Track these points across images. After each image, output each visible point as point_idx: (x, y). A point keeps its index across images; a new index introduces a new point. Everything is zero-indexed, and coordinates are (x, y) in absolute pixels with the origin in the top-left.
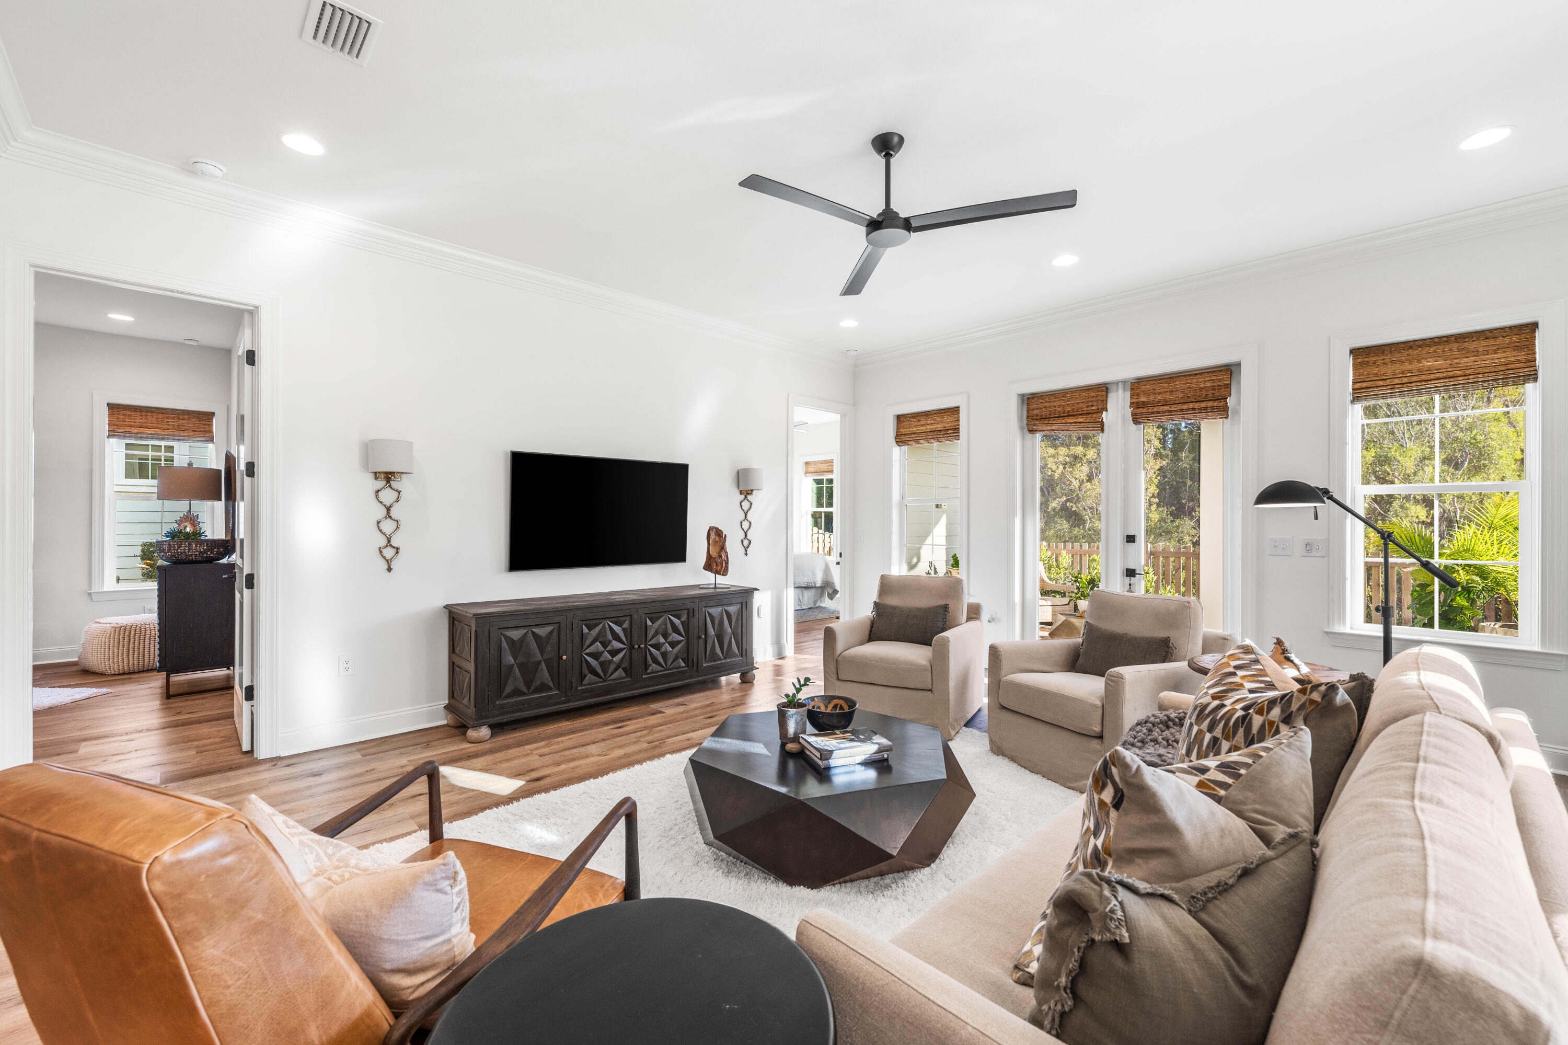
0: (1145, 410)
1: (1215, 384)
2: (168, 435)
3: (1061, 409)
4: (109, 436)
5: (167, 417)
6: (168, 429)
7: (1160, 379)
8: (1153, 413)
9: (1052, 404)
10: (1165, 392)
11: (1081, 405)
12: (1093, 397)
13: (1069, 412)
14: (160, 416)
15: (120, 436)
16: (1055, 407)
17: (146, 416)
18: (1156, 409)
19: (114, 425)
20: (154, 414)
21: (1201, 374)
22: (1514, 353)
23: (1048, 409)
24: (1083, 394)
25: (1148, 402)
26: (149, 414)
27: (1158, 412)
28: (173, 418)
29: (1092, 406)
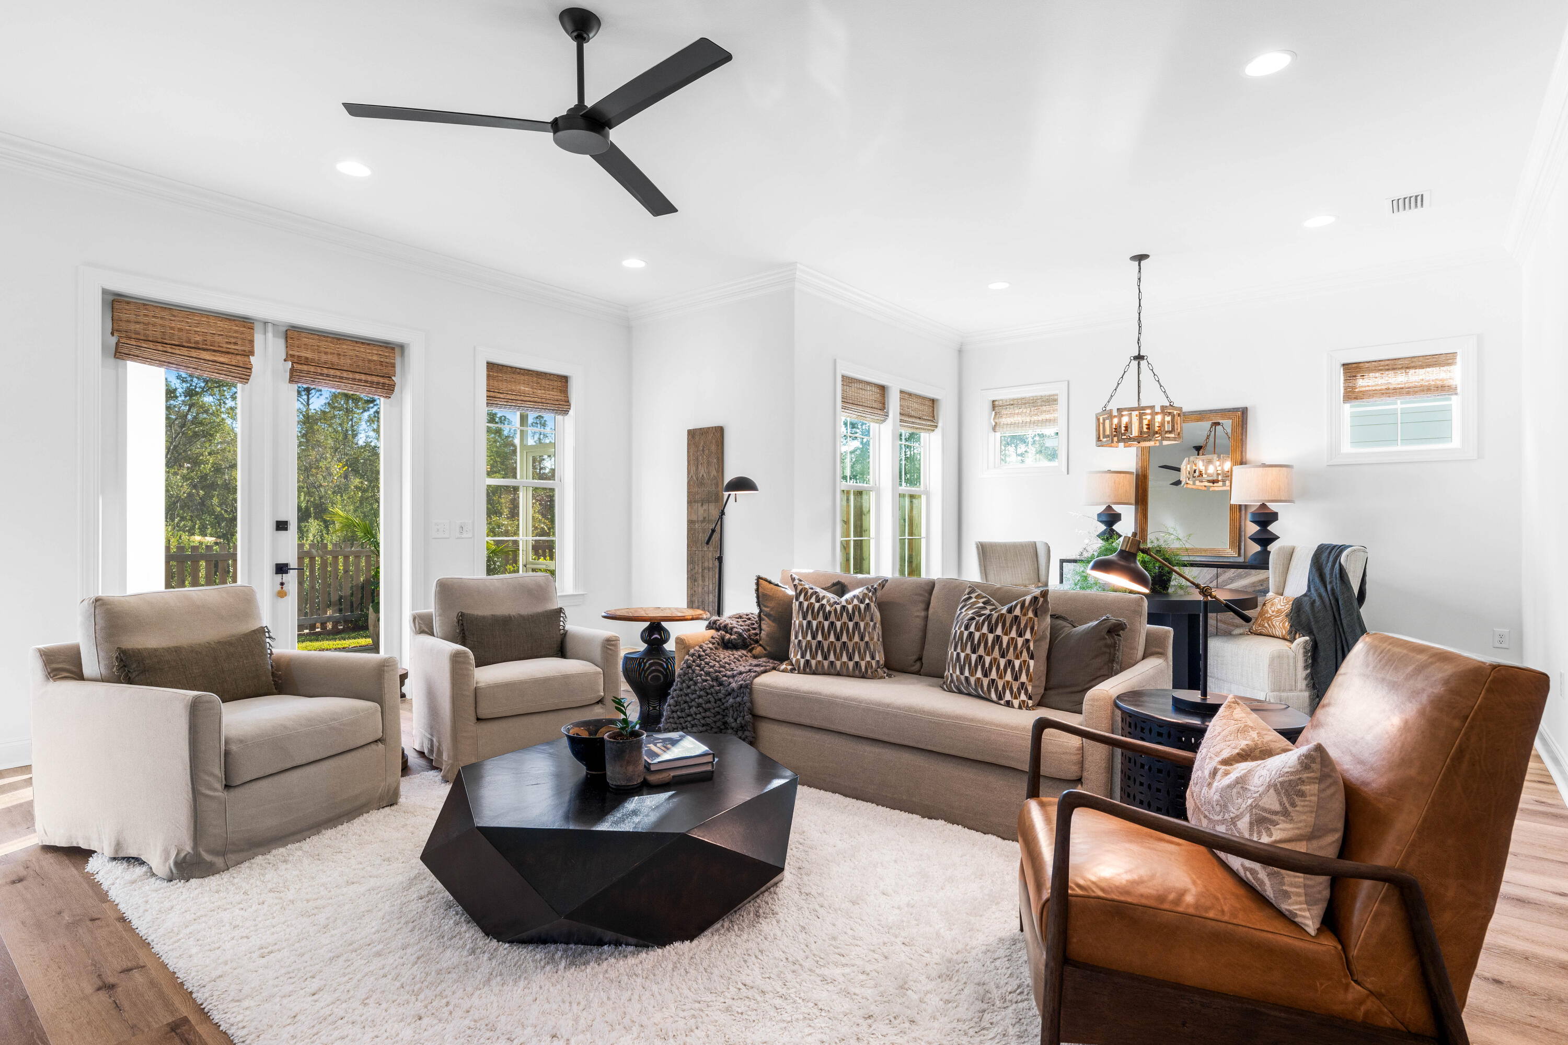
0: (305, 368)
1: (382, 360)
3: (183, 335)
7: (324, 337)
8: (322, 374)
9: (167, 323)
10: (331, 353)
11: (218, 339)
12: (236, 332)
13: (197, 342)
16: (172, 328)
18: (325, 371)
21: (369, 344)
22: (559, 394)
23: (159, 329)
24: (220, 323)
25: (313, 360)
27: (328, 376)
29: (235, 344)
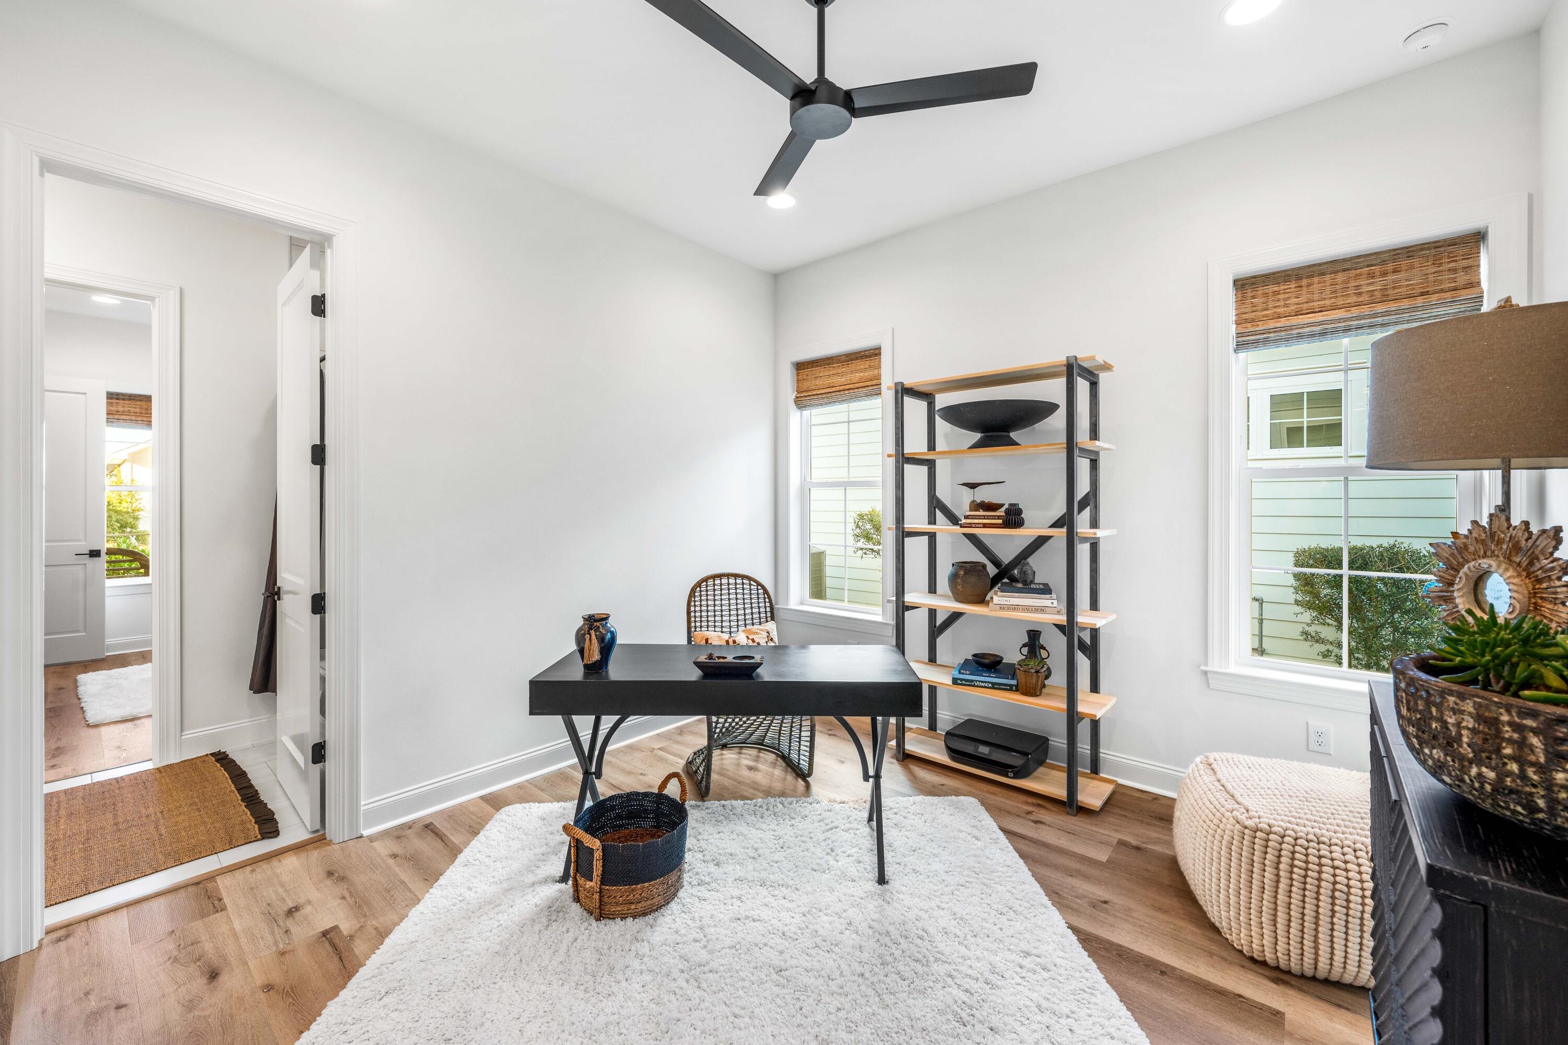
2: (1358, 318)
4: (1240, 346)
5: (1357, 277)
6: (1358, 304)
14: (1340, 277)
15: (1256, 342)
17: (1309, 285)
19: (1247, 321)
20: (1327, 278)
26: (1316, 279)
28: (1371, 276)
